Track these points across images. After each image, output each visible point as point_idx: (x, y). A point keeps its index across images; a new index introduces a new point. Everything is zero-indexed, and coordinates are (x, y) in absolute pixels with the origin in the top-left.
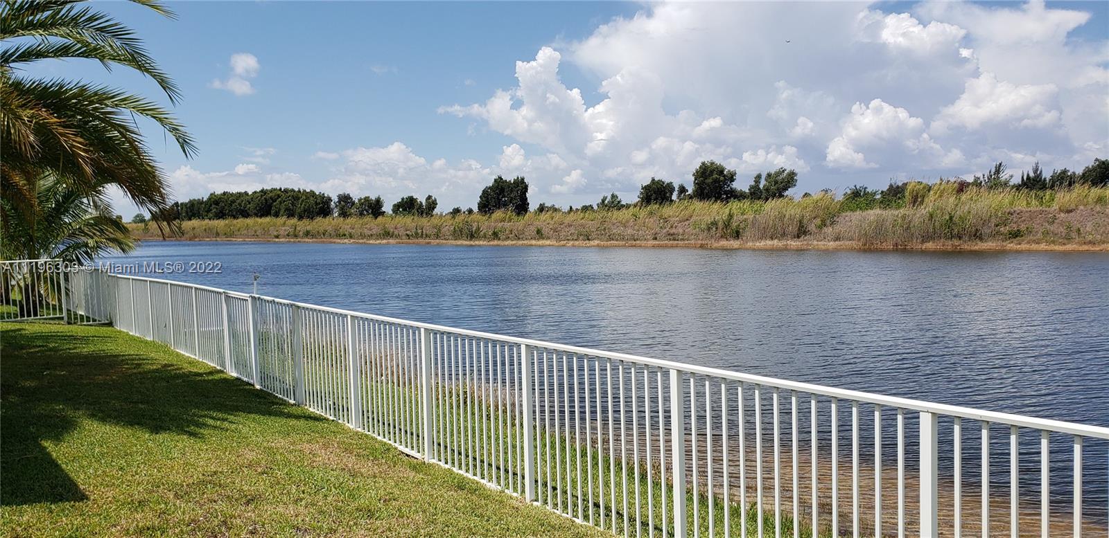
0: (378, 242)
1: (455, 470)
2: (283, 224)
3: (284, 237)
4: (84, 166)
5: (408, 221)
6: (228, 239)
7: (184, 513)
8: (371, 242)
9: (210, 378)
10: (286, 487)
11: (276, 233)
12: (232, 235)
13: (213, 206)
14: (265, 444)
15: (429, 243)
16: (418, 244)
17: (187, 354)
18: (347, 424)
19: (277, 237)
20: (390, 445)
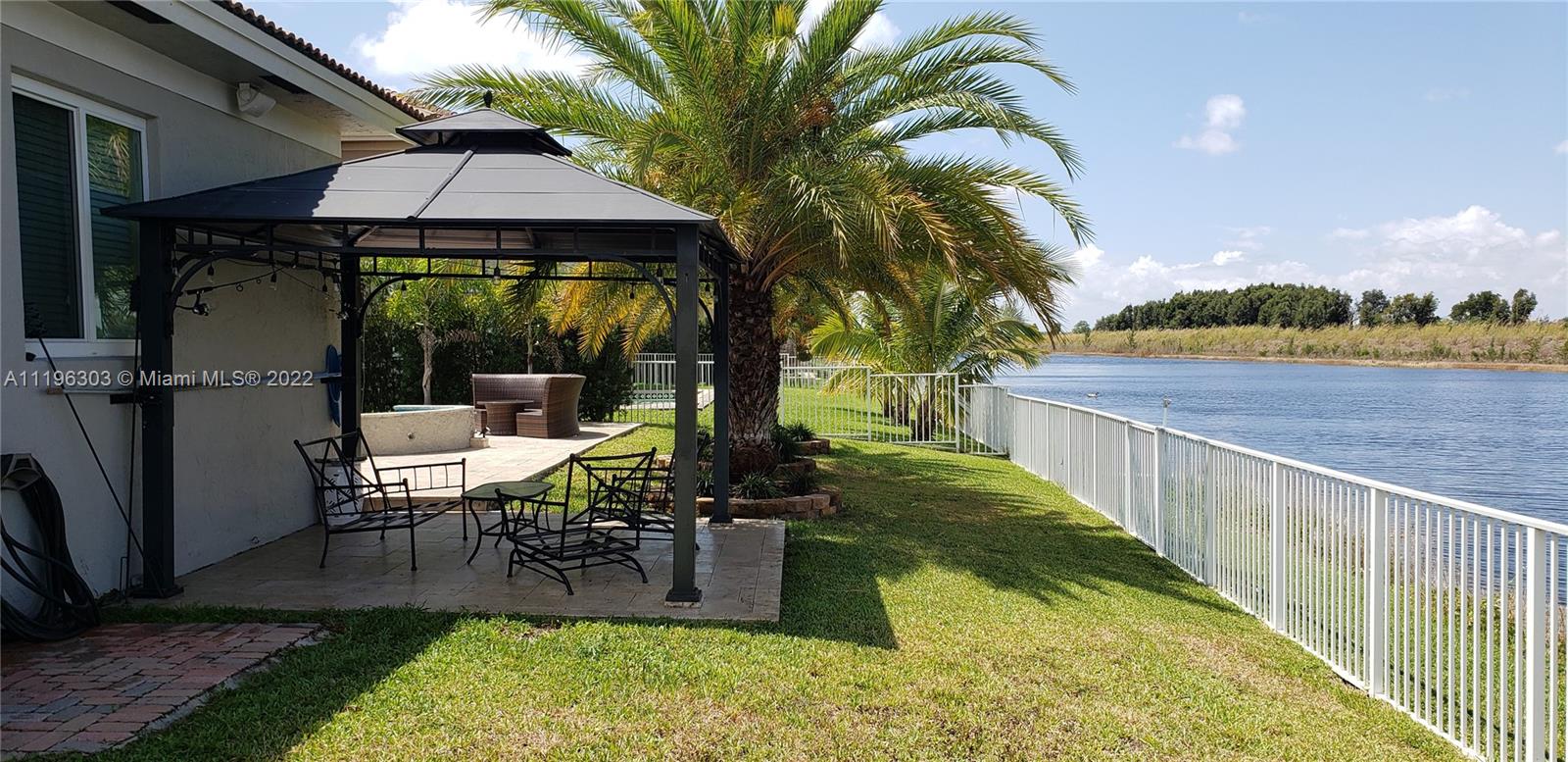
0: (1422, 364)
1: (1415, 716)
2: (1271, 335)
3: (1274, 354)
4: (949, 257)
5: (1477, 331)
6: (1195, 356)
7: (992, 688)
8: (1410, 364)
9: (1101, 534)
10: (1137, 684)
11: (1262, 349)
12: (1201, 350)
13: (1178, 311)
14: (1135, 628)
15: (1513, 368)
16: (1492, 370)
17: (1083, 502)
18: (1266, 622)
19: (1263, 354)
20: (1322, 661)
